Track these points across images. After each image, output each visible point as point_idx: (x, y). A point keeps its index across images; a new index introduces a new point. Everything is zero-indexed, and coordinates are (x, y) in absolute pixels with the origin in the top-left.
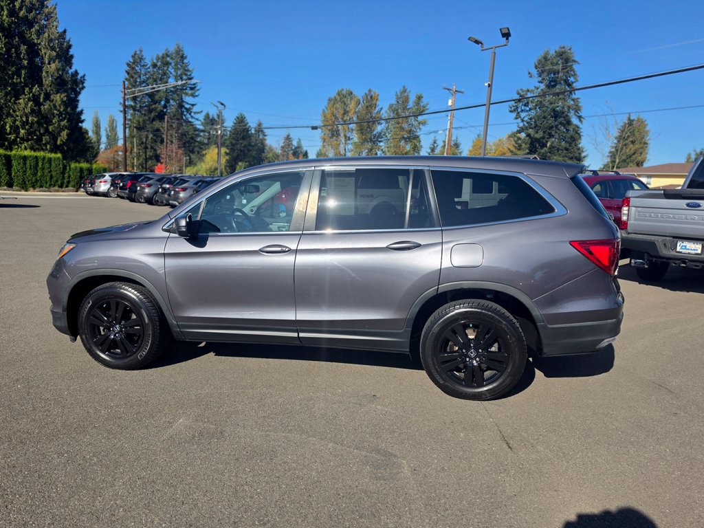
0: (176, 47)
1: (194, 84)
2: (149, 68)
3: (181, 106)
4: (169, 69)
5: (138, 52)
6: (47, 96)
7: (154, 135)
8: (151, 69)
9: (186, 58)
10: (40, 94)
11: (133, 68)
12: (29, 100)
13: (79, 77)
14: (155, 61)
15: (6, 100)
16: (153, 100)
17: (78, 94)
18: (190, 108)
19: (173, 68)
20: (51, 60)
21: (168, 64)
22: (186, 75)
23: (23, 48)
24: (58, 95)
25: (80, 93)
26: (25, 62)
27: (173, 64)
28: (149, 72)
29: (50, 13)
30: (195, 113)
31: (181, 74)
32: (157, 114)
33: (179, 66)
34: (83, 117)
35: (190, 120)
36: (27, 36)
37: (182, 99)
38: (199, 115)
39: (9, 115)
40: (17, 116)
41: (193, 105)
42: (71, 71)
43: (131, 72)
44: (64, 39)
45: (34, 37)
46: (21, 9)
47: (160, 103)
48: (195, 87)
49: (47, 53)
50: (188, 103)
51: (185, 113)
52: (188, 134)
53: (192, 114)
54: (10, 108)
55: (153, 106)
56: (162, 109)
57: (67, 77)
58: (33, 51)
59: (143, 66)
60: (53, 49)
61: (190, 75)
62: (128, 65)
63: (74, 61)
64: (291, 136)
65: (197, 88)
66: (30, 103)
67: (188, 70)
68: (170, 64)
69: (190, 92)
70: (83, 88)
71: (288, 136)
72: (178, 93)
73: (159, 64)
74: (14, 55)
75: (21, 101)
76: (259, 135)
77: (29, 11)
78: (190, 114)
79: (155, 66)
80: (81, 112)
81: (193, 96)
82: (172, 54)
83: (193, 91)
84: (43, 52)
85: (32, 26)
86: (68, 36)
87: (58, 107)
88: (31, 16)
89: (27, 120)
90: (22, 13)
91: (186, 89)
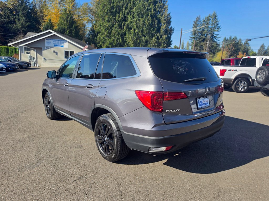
0: (213, 13)
1: (219, 26)
2: (202, 22)
3: (212, 36)
4: (210, 22)
5: (199, 17)
6: (161, 36)
7: (200, 48)
8: (203, 22)
9: (217, 16)
10: (159, 36)
11: (196, 23)
12: (156, 38)
13: (172, 29)
14: (205, 19)
15: (149, 39)
16: (202, 34)
17: (171, 34)
18: (216, 36)
19: (211, 21)
20: (164, 24)
21: (209, 20)
22: (216, 23)
23: (156, 21)
24: (165, 36)
25: (172, 34)
26: (156, 26)
27: (211, 20)
28: (202, 24)
29: (166, 8)
30: (218, 38)
31: (214, 23)
32: (202, 39)
33: (214, 20)
34: (172, 43)
35: (215, 41)
36: (158, 17)
37: (213, 33)
38: (219, 38)
39: (150, 43)
40: (152, 44)
41: (217, 35)
42: (170, 27)
43: (195, 25)
44: (169, 16)
45: (160, 17)
46: (157, 8)
47: (204, 35)
48: (219, 28)
49: (163, 22)
50: (215, 34)
51: (214, 38)
52: (214, 46)
53: (217, 38)
54: (150, 41)
55: (201, 37)
56: (205, 37)
57: (168, 29)
58: (159, 22)
59: (200, 22)
60: (165, 20)
61: (218, 23)
62: (194, 22)
63: (171, 23)
64: (264, 45)
65: (220, 28)
66: (156, 39)
67: (217, 21)
68: (210, 19)
69: (217, 30)
70: (173, 32)
71: (263, 44)
72: (212, 30)
73: (206, 20)
74: (153, 24)
75: (153, 39)
76: (246, 45)
77: (159, 8)
78: (216, 38)
79: (204, 21)
80: (172, 41)
81: (218, 31)
82: (211, 16)
83: (218, 29)
84: (162, 21)
85: (160, 13)
86: (171, 15)
87: (164, 40)
88: (160, 10)
89: (154, 45)
90: (157, 10)
91: (215, 29)
